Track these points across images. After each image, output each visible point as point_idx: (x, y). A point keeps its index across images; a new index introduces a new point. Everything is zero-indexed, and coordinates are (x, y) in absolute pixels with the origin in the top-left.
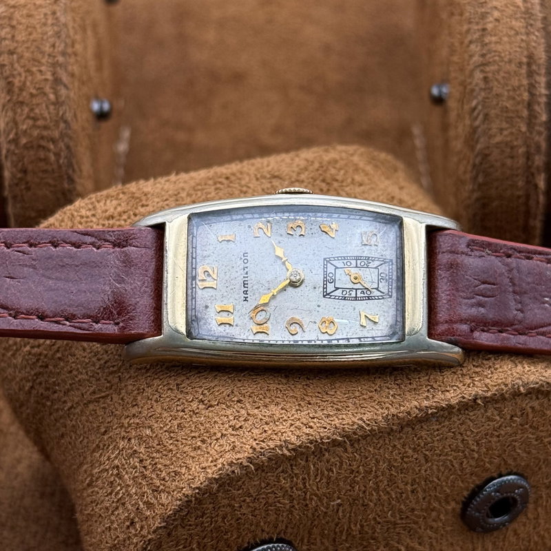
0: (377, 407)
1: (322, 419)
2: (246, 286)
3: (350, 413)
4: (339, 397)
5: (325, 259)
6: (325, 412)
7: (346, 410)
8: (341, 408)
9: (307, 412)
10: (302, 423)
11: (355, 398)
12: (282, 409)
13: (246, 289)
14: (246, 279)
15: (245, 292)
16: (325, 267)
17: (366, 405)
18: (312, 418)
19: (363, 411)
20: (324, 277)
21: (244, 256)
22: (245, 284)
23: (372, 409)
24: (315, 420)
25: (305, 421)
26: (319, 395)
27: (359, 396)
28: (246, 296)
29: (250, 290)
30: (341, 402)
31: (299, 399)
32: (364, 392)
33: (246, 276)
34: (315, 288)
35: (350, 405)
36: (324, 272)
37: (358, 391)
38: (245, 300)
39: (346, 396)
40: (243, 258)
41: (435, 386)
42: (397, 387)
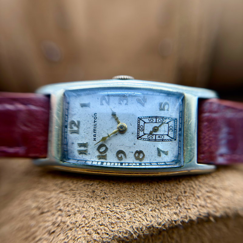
0: (144, 218)
1: (107, 226)
2: (95, 132)
3: (125, 222)
4: (121, 208)
5: (138, 118)
6: (110, 220)
7: (123, 219)
8: (120, 217)
9: (98, 220)
10: (93, 230)
11: (131, 209)
12: (84, 217)
13: (95, 134)
14: (95, 128)
15: (95, 136)
16: (139, 122)
17: (137, 216)
18: (101, 225)
19: (134, 221)
20: (138, 128)
21: (94, 115)
22: (94, 131)
23: (140, 219)
24: (102, 227)
25: (95, 227)
26: (109, 206)
27: (133, 208)
28: (95, 138)
29: (97, 134)
30: (121, 213)
31: (96, 209)
32: (137, 205)
33: (95, 126)
34: (133, 133)
35: (127, 214)
36: (138, 125)
37: (133, 204)
38: (95, 140)
39: (125, 207)
40: (94, 116)
41: (181, 204)
42: (157, 203)
